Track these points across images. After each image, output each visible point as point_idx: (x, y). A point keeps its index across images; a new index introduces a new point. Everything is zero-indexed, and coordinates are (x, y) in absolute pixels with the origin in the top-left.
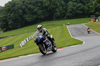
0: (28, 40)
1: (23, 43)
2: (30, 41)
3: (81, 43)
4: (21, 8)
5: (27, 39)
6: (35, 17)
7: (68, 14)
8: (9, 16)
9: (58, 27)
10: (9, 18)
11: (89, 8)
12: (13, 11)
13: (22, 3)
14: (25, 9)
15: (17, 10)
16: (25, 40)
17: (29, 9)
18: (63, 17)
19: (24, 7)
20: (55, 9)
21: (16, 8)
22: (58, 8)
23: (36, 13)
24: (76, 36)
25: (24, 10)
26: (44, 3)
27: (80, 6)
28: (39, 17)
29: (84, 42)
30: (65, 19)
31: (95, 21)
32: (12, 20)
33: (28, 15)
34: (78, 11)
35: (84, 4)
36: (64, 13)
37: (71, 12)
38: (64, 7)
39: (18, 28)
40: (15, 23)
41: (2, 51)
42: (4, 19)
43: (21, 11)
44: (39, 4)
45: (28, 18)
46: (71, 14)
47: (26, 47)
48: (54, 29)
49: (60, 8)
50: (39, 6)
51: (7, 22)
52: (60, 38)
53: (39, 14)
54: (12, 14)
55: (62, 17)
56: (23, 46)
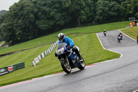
0: (43, 56)
1: (37, 60)
2: (47, 57)
3: (117, 56)
4: (32, 12)
5: (43, 54)
6: (52, 23)
7: (97, 17)
8: (17, 23)
9: (85, 36)
10: (16, 27)
11: (126, 7)
12: (22, 15)
13: (33, 4)
14: (38, 13)
15: (27, 14)
16: (39, 56)
17: (44, 12)
18: (91, 22)
19: (36, 10)
20: (79, 10)
21: (25, 12)
22: (83, 9)
23: (52, 18)
24: (109, 48)
25: (36, 14)
26: (63, 3)
27: (113, 6)
28: (58, 23)
29: (122, 56)
30: (93, 24)
31: (135, 25)
32: (20, 29)
33: (42, 21)
34: (110, 13)
35: (120, 3)
36: (92, 16)
37: (101, 14)
38: (92, 8)
39: (29, 40)
40: (25, 33)
41: (9, 73)
42: (10, 27)
43: (32, 16)
44: (57, 5)
45: (42, 25)
46: (101, 18)
47: (41, 65)
48: (79, 38)
49: (86, 9)
50: (56, 8)
51: (14, 32)
52: (88, 50)
53: (57, 19)
54: (20, 21)
55: (89, 21)
56: (37, 64)
